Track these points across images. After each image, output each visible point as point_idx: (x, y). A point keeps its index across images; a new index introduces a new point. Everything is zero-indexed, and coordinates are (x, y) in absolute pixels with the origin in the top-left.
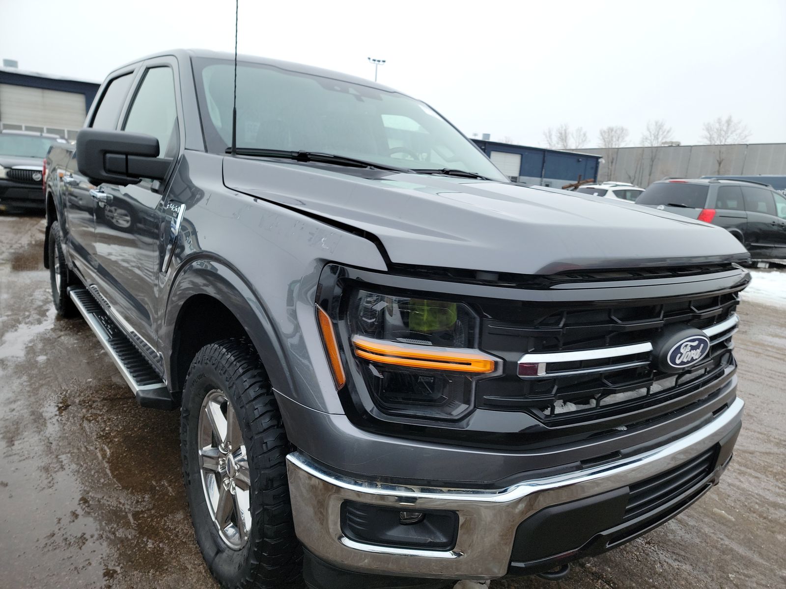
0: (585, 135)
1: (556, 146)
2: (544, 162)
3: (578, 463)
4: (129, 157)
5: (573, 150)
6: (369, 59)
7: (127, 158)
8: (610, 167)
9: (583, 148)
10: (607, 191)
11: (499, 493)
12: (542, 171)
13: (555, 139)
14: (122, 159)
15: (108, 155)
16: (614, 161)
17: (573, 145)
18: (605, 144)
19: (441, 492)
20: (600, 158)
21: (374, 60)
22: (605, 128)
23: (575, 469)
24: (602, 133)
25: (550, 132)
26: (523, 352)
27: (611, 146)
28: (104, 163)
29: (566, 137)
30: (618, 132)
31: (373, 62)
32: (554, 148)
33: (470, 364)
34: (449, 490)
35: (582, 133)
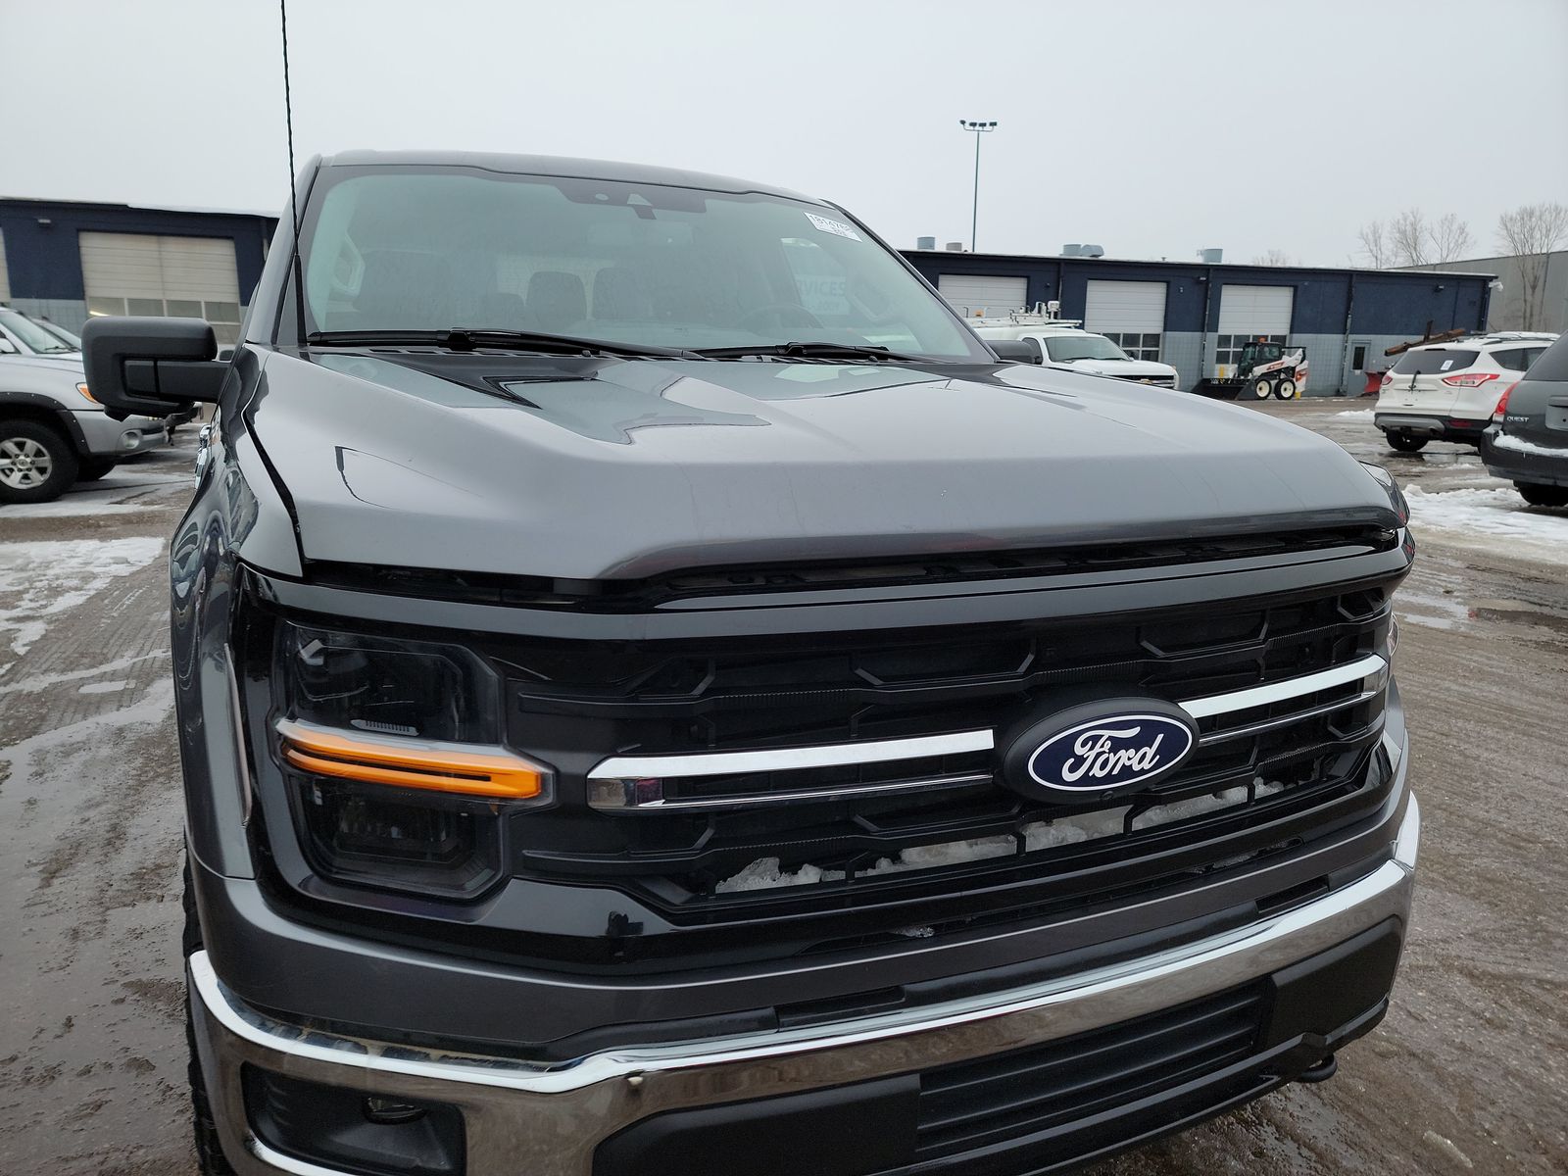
0: (1462, 230)
1: (1393, 260)
2: (1350, 299)
3: (769, 1012)
4: (159, 363)
5: (1435, 266)
6: (963, 122)
7: (155, 364)
8: (1529, 298)
9: (1459, 259)
10: (1479, 353)
11: (550, 1071)
12: (1347, 318)
13: (1388, 245)
14: (148, 367)
15: (128, 363)
16: (1540, 284)
17: (1433, 255)
18: (1516, 247)
19: (426, 1058)
20: (1491, 279)
21: (973, 124)
22: (1513, 210)
23: (755, 1024)
24: (1506, 223)
25: (1375, 232)
26: (605, 752)
27: (1531, 251)
28: (123, 376)
29: (1416, 239)
30: (1547, 217)
31: (972, 128)
32: (1384, 268)
33: (486, 778)
34: (444, 1057)
35: (1455, 227)
